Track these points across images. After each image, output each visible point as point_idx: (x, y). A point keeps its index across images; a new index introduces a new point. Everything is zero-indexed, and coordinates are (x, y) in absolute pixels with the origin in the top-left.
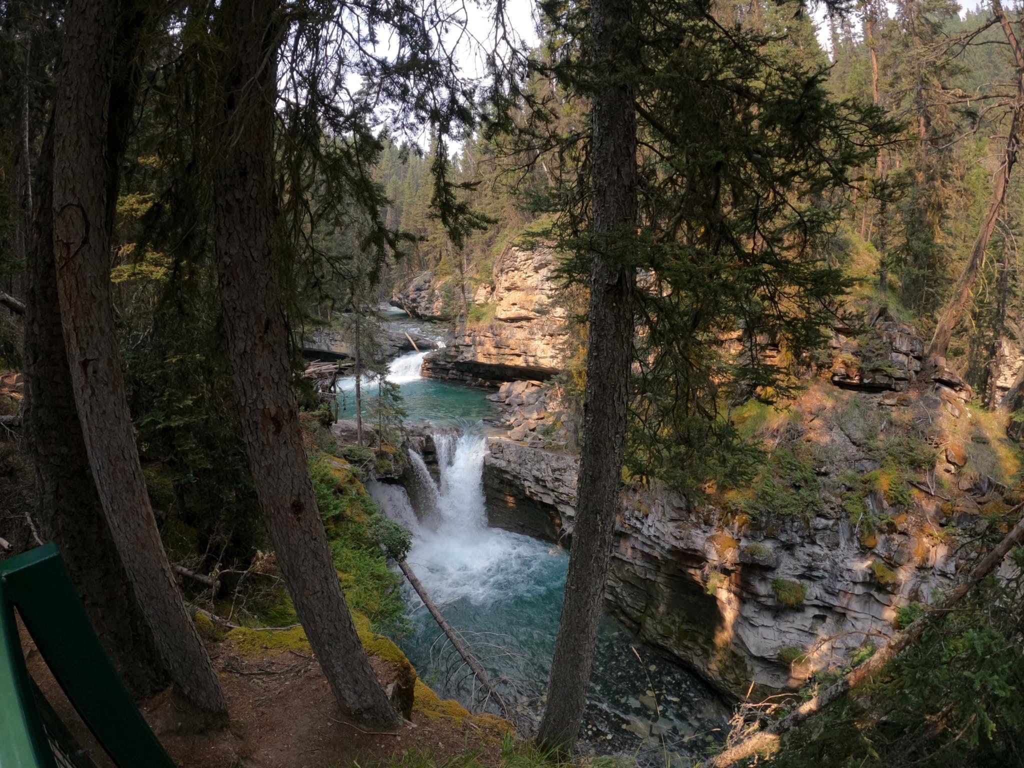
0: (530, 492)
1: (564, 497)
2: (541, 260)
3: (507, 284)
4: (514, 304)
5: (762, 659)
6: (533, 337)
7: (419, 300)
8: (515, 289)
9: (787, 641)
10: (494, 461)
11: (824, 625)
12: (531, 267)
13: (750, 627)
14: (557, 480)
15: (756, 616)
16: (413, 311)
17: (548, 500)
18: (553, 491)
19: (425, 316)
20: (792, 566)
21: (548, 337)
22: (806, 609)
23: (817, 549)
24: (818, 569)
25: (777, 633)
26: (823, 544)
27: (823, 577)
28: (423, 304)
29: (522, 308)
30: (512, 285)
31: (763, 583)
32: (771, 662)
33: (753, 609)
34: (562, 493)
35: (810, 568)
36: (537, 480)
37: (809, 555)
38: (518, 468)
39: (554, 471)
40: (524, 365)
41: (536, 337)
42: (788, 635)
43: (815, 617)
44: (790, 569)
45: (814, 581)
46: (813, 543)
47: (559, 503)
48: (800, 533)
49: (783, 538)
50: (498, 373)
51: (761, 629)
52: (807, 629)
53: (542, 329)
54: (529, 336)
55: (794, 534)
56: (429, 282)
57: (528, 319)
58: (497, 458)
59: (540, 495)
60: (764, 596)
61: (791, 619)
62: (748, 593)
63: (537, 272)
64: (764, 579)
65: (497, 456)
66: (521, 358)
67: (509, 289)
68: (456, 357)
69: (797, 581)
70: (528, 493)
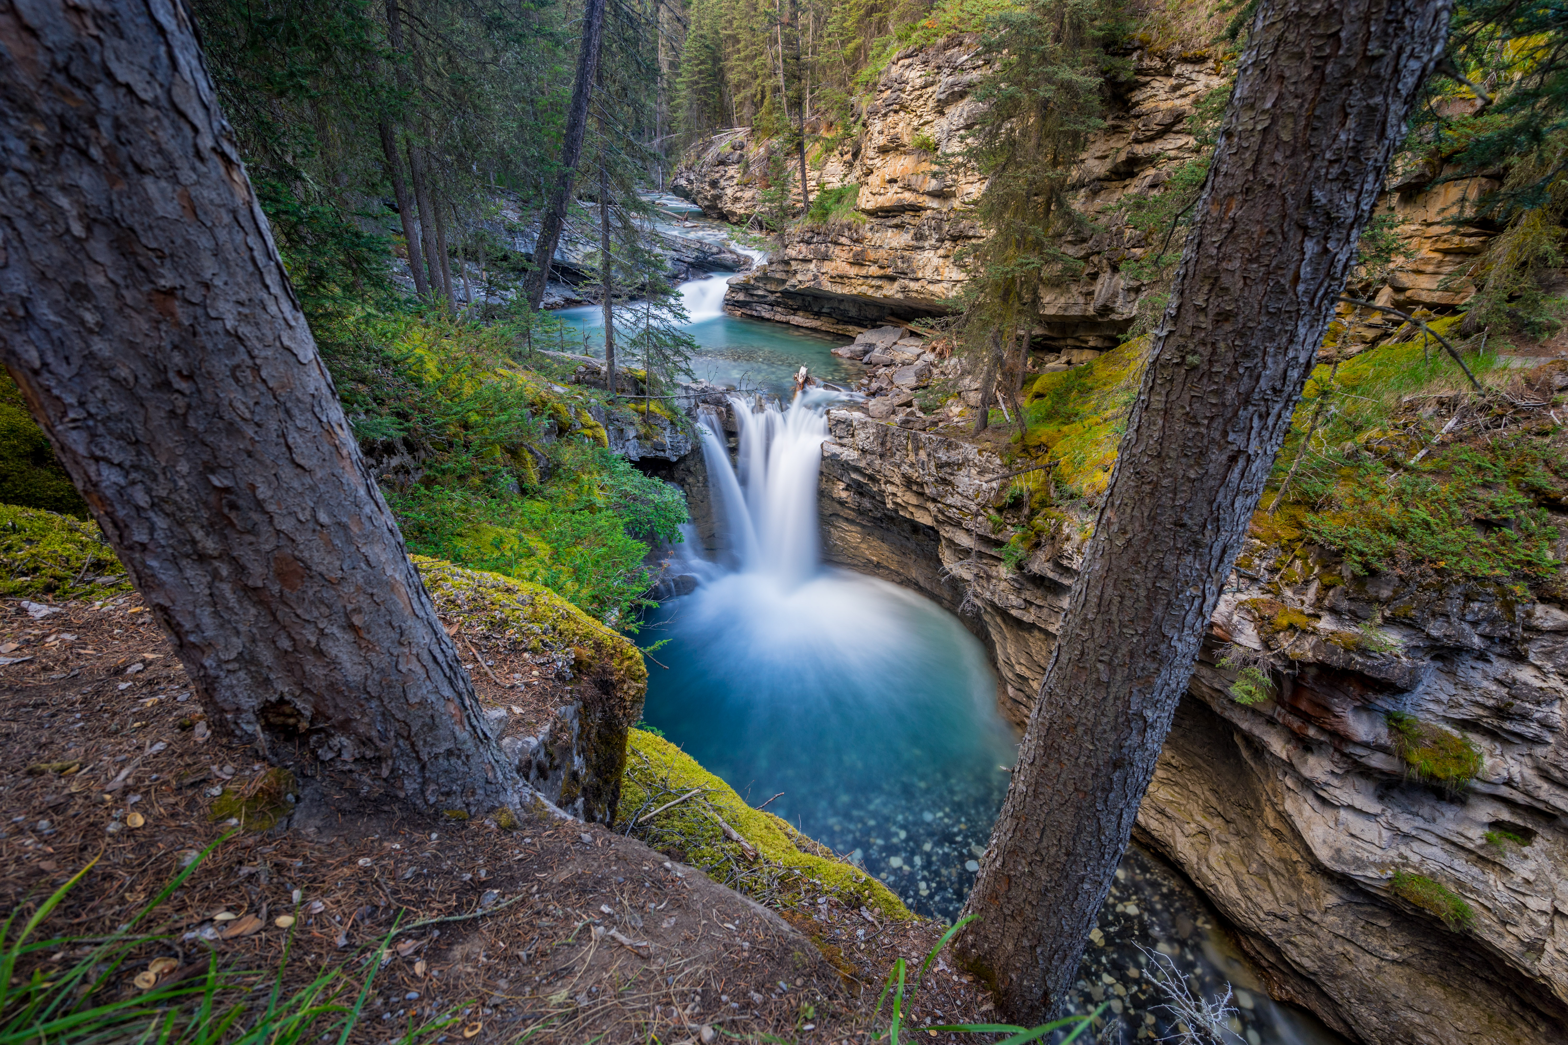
0: (895, 503)
1: (953, 513)
2: (953, 85)
3: (881, 141)
4: (893, 181)
5: (1342, 881)
6: (920, 244)
7: (723, 183)
8: (896, 149)
9: (1415, 859)
10: (837, 449)
11: (1526, 850)
12: (931, 104)
13: (1316, 804)
14: (945, 481)
15: (1335, 782)
16: (713, 207)
17: (924, 519)
18: (934, 500)
19: (734, 214)
20: (1444, 697)
21: (948, 244)
22: (1472, 800)
23: (1525, 675)
24: (1524, 717)
25: (1386, 834)
26: (1549, 666)
27: (1537, 741)
28: (729, 192)
29: (908, 188)
30: (892, 141)
31: (1364, 716)
32: (1367, 894)
33: (1329, 766)
34: (950, 506)
35: (1501, 712)
36: (909, 482)
37: (1500, 682)
38: (878, 462)
39: (940, 466)
40: (900, 296)
41: (926, 244)
42: (1415, 845)
43: (1496, 825)
44: (1438, 701)
45: (1505, 742)
46: (1520, 658)
47: (943, 523)
48: (1486, 628)
49: (1436, 629)
50: (853, 312)
51: (1343, 814)
52: (1470, 846)
53: (938, 228)
54: (914, 243)
55: (1466, 627)
56: (742, 147)
57: (916, 209)
58: (842, 445)
59: (911, 509)
60: (1365, 745)
61: (1426, 811)
62: (1321, 729)
63: (942, 113)
64: (1366, 708)
65: (845, 441)
66: (896, 285)
67: (883, 151)
68: (784, 281)
69: (1456, 733)
70: (890, 506)
